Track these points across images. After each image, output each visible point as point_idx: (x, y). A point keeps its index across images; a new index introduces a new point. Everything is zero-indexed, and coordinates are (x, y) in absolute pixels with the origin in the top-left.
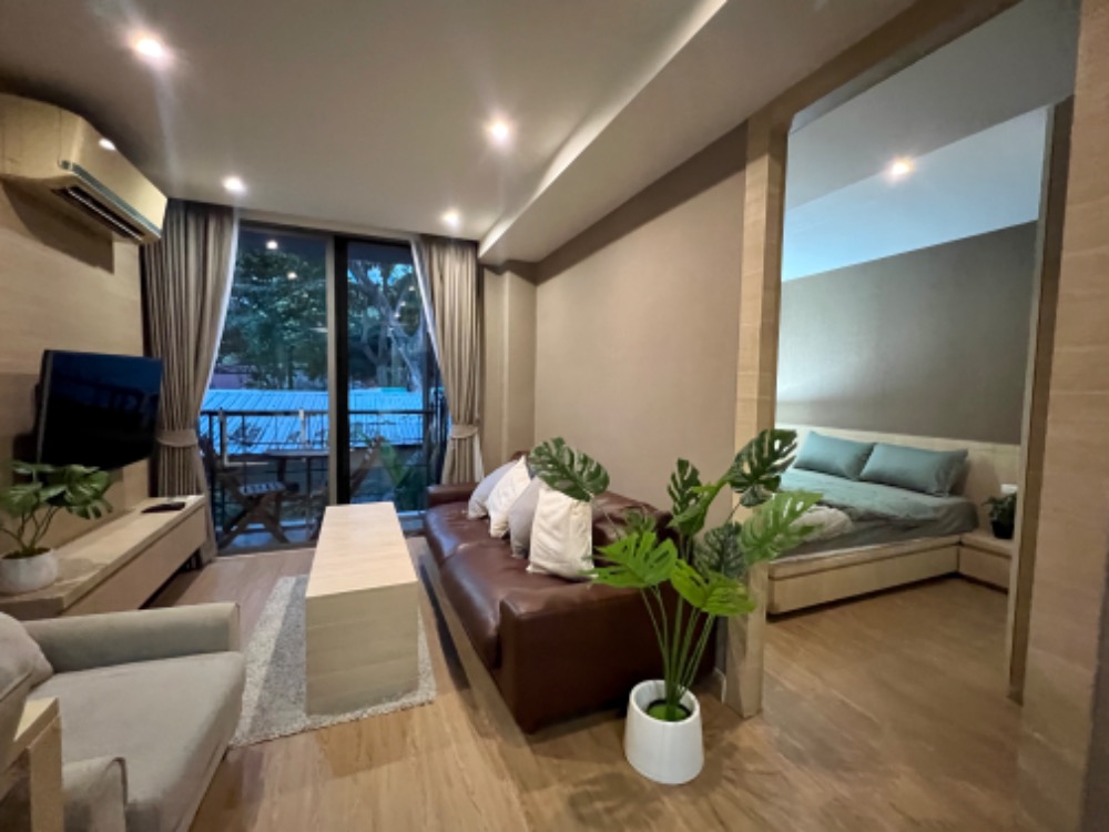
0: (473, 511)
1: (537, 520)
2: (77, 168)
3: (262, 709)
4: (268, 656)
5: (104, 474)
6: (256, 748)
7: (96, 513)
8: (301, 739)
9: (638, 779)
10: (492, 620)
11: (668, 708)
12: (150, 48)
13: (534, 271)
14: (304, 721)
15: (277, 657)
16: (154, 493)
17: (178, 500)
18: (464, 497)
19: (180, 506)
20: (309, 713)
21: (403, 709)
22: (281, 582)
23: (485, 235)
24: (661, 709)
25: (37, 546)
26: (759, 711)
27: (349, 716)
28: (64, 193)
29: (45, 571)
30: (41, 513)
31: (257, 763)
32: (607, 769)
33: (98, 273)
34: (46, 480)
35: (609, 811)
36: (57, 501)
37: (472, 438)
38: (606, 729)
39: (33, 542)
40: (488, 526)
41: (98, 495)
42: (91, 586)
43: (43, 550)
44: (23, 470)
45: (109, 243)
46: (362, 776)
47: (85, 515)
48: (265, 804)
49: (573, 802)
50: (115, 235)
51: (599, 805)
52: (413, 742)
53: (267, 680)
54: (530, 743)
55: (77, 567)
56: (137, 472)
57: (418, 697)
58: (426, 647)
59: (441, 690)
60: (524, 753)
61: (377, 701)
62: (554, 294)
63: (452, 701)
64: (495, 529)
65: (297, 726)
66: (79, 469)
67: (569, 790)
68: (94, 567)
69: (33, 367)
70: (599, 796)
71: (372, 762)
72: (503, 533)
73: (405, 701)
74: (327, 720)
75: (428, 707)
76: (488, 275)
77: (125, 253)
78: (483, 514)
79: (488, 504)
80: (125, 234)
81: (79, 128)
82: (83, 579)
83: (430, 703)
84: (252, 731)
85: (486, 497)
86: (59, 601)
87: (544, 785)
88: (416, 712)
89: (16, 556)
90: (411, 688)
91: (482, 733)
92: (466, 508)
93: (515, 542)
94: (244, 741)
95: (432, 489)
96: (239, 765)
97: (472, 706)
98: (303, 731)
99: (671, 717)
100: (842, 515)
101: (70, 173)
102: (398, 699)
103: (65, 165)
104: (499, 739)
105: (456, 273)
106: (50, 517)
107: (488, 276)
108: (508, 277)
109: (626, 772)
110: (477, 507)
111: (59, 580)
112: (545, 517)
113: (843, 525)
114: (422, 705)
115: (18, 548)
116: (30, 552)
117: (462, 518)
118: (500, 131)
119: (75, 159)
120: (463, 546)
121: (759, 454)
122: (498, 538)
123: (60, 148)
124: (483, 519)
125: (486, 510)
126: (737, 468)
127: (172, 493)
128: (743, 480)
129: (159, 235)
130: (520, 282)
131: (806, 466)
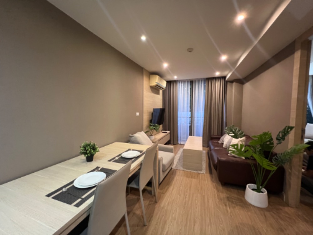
3: (176, 165)
5: (159, 126)
7: (158, 132)
8: (182, 171)
9: (246, 201)
10: (216, 161)
12: (165, 65)
14: (182, 169)
15: (179, 159)
16: (163, 130)
17: (166, 131)
18: (219, 139)
19: (166, 133)
20: (183, 168)
21: (199, 173)
22: (181, 149)
23: (227, 75)
25: (153, 134)
28: (155, 86)
29: (153, 137)
30: (153, 130)
31: (176, 171)
32: (239, 197)
33: (158, 96)
34: (154, 126)
36: (155, 129)
39: (152, 134)
41: (158, 129)
44: (151, 124)
45: (159, 91)
46: (190, 179)
47: (157, 131)
48: (176, 176)
51: (234, 200)
52: (199, 178)
54: (222, 187)
55: (155, 138)
56: (161, 126)
57: (202, 172)
58: (204, 165)
59: (206, 173)
60: (221, 188)
61: (194, 170)
63: (208, 176)
64: (224, 146)
65: (181, 169)
66: (157, 125)
67: (228, 196)
68: (157, 139)
69: (152, 111)
70: (234, 199)
71: (192, 177)
72: (226, 147)
74: (186, 170)
75: (203, 175)
77: (161, 92)
79: (224, 140)
80: (161, 89)
81: (157, 77)
83: (204, 174)
84: (175, 167)
87: (222, 193)
88: (201, 175)
90: (201, 170)
91: (212, 181)
92: (219, 141)
94: (174, 169)
96: (173, 171)
97: (212, 177)
99: (258, 192)
101: (156, 84)
102: (198, 171)
104: (216, 184)
106: (153, 131)
107: (229, 84)
108: (234, 84)
109: (243, 199)
110: (221, 141)
114: (202, 174)
115: (150, 134)
117: (218, 143)
118: (224, 58)
119: (157, 81)
120: (216, 148)
121: (284, 133)
122: (224, 148)
123: (156, 80)
124: (223, 144)
125: (223, 142)
126: (279, 135)
127: (167, 131)
128: (280, 138)
129: (165, 88)
130: (237, 84)
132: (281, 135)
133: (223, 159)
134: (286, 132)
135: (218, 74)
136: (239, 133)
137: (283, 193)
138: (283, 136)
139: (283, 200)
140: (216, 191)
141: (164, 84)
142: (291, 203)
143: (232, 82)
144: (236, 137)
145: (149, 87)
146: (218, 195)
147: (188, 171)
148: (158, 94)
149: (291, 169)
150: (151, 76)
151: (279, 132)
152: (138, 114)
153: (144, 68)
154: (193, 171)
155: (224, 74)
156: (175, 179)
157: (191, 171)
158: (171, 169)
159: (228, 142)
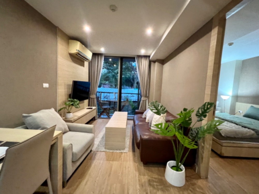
0: (143, 116)
1: (153, 119)
2: (78, 51)
3: (98, 145)
4: (101, 137)
6: (96, 152)
8: (103, 153)
9: (166, 181)
10: (139, 139)
11: (177, 168)
13: (163, 62)
14: (104, 150)
15: (103, 138)
16: (89, 106)
18: (142, 113)
19: (92, 108)
20: (105, 148)
21: (121, 153)
23: (151, 54)
24: (175, 168)
25: (70, 112)
26: (207, 178)
27: (111, 151)
28: (77, 54)
29: (71, 116)
31: (95, 155)
32: (160, 177)
33: (82, 67)
34: (72, 101)
35: (157, 185)
36: (72, 105)
37: (146, 100)
41: (78, 104)
42: (77, 119)
43: (71, 112)
44: (69, 99)
45: (84, 62)
46: (111, 162)
47: (76, 107)
48: (95, 161)
49: (149, 181)
50: (85, 61)
51: (155, 183)
52: (121, 159)
53: (100, 141)
54: (144, 166)
55: (75, 116)
56: (86, 101)
57: (125, 151)
58: (128, 142)
59: (129, 151)
60: (142, 168)
61: (117, 150)
63: (131, 154)
64: (147, 121)
65: (103, 150)
66: (76, 100)
67: (150, 178)
68: (77, 116)
69: (71, 83)
70: (156, 182)
71: (113, 160)
72: (148, 122)
73: (122, 151)
74: (108, 151)
75: (126, 154)
77: (86, 64)
78: (145, 117)
79: (147, 115)
80: (86, 61)
81: (79, 43)
82: (76, 118)
83: (126, 153)
84: (96, 149)
85: (146, 113)
86: (72, 121)
87: (144, 175)
88: (123, 154)
89: (67, 113)
90: (124, 149)
91: (134, 161)
92: (142, 115)
94: (94, 150)
95: (136, 111)
96: (93, 154)
97: (134, 155)
98: (104, 151)
99: (177, 170)
101: (77, 51)
104: (138, 164)
105: (145, 63)
106: (72, 107)
107: (152, 63)
108: (156, 63)
109: (164, 179)
110: (145, 116)
111: (73, 117)
112: (155, 119)
114: (125, 153)
116: (69, 112)
117: (141, 117)
118: (149, 31)
119: (78, 49)
120: (140, 123)
121: (204, 108)
122: (147, 123)
123: (76, 47)
124: (145, 118)
125: (146, 116)
126: (198, 111)
127: (92, 106)
128: (199, 115)
129: (91, 60)
130: (159, 64)
131: (247, 116)
132: (200, 112)
133: (146, 137)
134: (206, 109)
135: (143, 52)
136: (161, 109)
137: (196, 164)
138: (203, 113)
139: (195, 171)
140: (137, 175)
141: (89, 55)
142: (203, 173)
143: (154, 62)
144: (158, 113)
145: (69, 56)
146: (139, 181)
147: (110, 152)
148: (83, 65)
150: (70, 41)
151: (199, 109)
152: (46, 85)
153: (58, 27)
154: (115, 151)
155: (148, 53)
156: (93, 165)
157: (113, 151)
158: (91, 151)
159: (150, 117)
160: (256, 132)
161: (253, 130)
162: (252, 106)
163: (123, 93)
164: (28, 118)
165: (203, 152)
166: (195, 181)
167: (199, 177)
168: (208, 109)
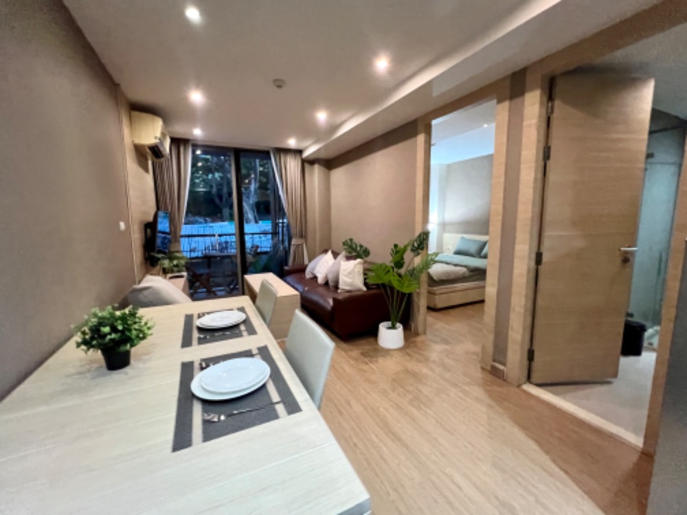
0: (308, 275)
1: (342, 272)
2: (160, 139)
10: (330, 304)
12: (196, 97)
13: (330, 163)
17: (181, 274)
18: (302, 271)
23: (306, 148)
24: (390, 328)
26: (425, 333)
32: (372, 347)
33: (147, 175)
37: (302, 245)
38: (372, 340)
40: (317, 281)
45: (147, 161)
49: (362, 353)
54: (346, 344)
62: (339, 174)
64: (320, 280)
67: (360, 351)
70: (370, 352)
72: (325, 281)
76: (307, 166)
77: (150, 164)
78: (313, 276)
79: (315, 272)
81: (160, 122)
85: (314, 269)
87: (352, 351)
92: (304, 274)
93: (331, 284)
95: (286, 268)
99: (393, 329)
100: (464, 270)
101: (157, 141)
103: (156, 138)
105: (292, 166)
108: (316, 167)
110: (310, 273)
112: (344, 271)
113: (464, 274)
117: (305, 278)
118: (322, 116)
119: (159, 135)
120: (307, 288)
121: (420, 240)
122: (321, 285)
125: (314, 274)
126: (413, 245)
128: (415, 249)
129: (167, 156)
130: (322, 169)
131: (458, 253)
132: (416, 245)
134: (422, 240)
135: (292, 143)
137: (411, 322)
138: (419, 245)
142: (420, 329)
143: (313, 163)
145: (132, 148)
146: (349, 356)
148: (147, 169)
149: (419, 288)
150: (135, 114)
151: (414, 241)
153: (119, 85)
155: (301, 146)
159: (329, 272)
160: (468, 269)
161: (465, 266)
162: (463, 238)
163: (248, 234)
164: (145, 293)
165: (419, 300)
166: (413, 339)
167: (417, 334)
168: (424, 240)
